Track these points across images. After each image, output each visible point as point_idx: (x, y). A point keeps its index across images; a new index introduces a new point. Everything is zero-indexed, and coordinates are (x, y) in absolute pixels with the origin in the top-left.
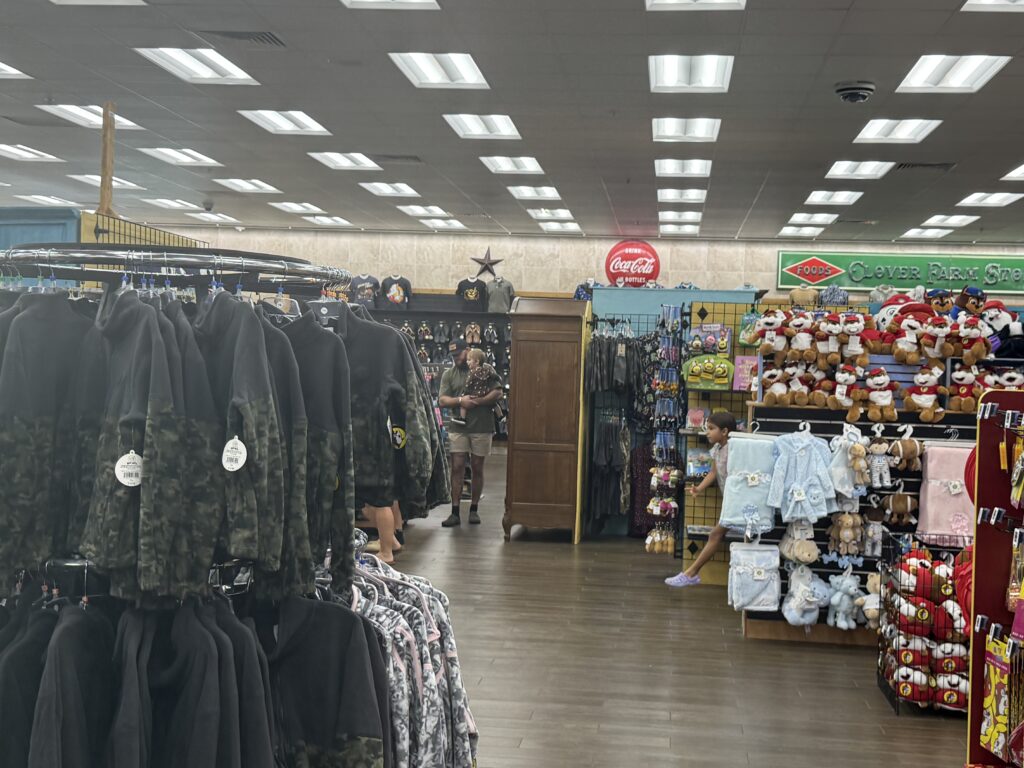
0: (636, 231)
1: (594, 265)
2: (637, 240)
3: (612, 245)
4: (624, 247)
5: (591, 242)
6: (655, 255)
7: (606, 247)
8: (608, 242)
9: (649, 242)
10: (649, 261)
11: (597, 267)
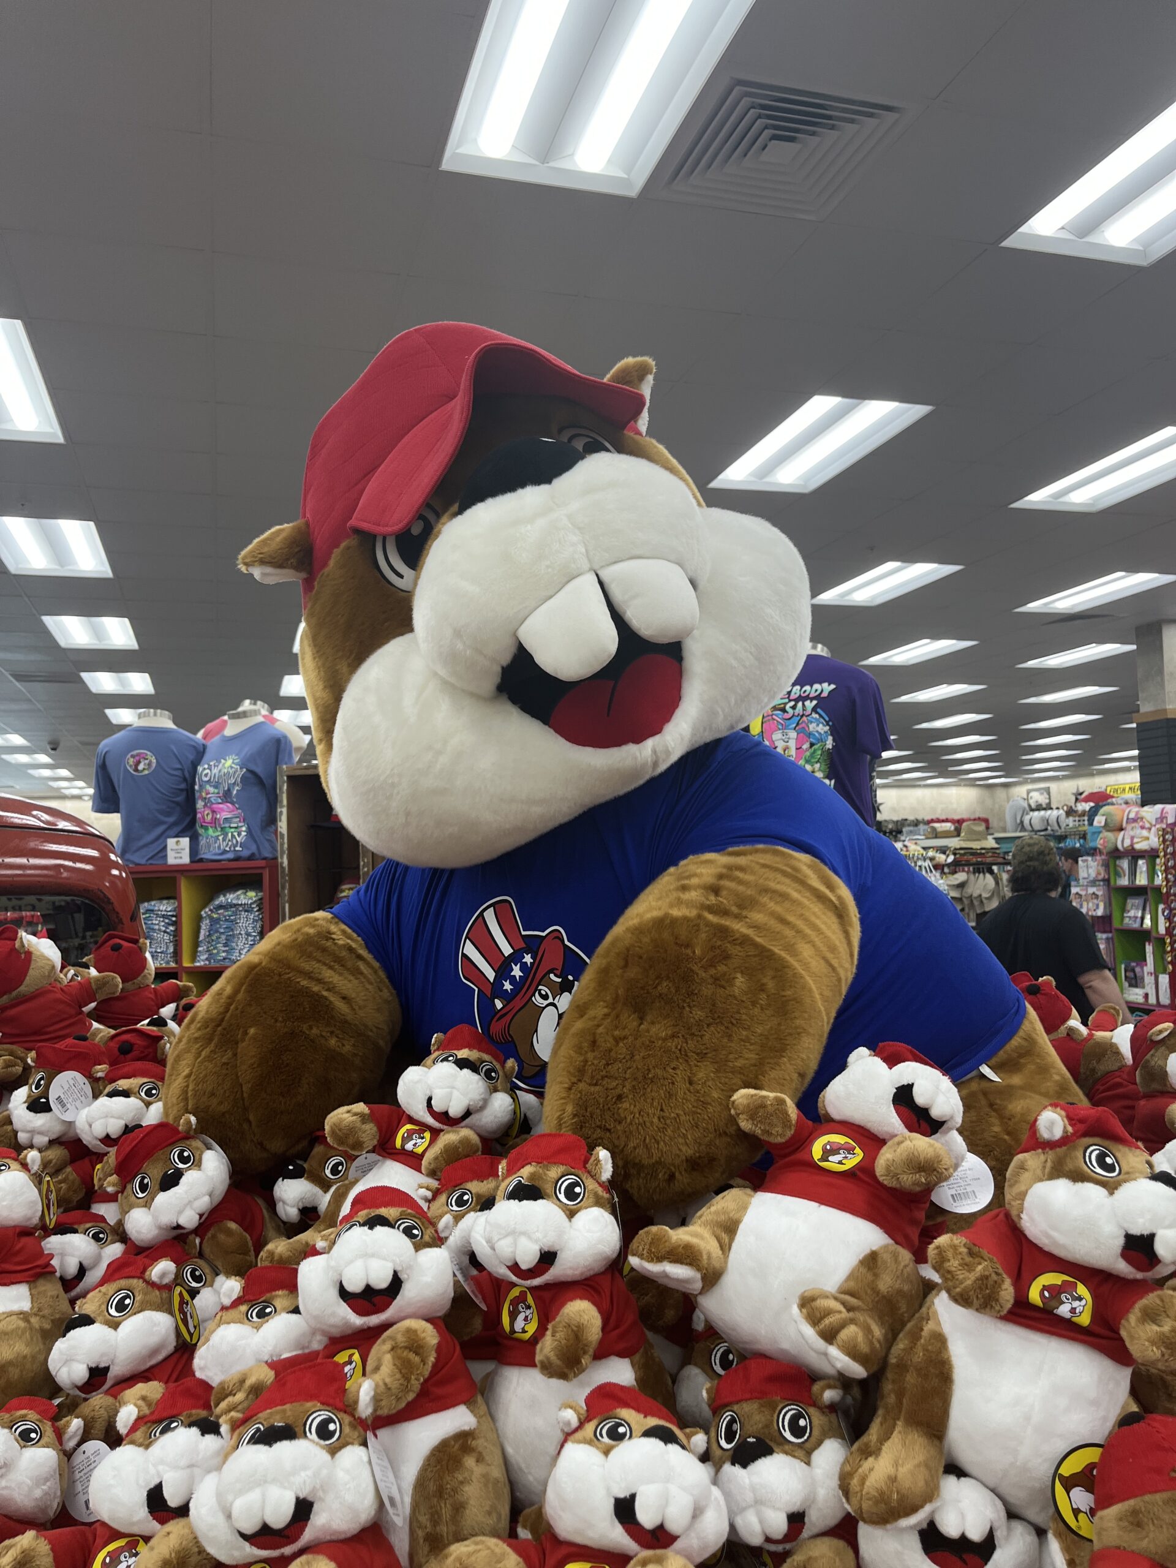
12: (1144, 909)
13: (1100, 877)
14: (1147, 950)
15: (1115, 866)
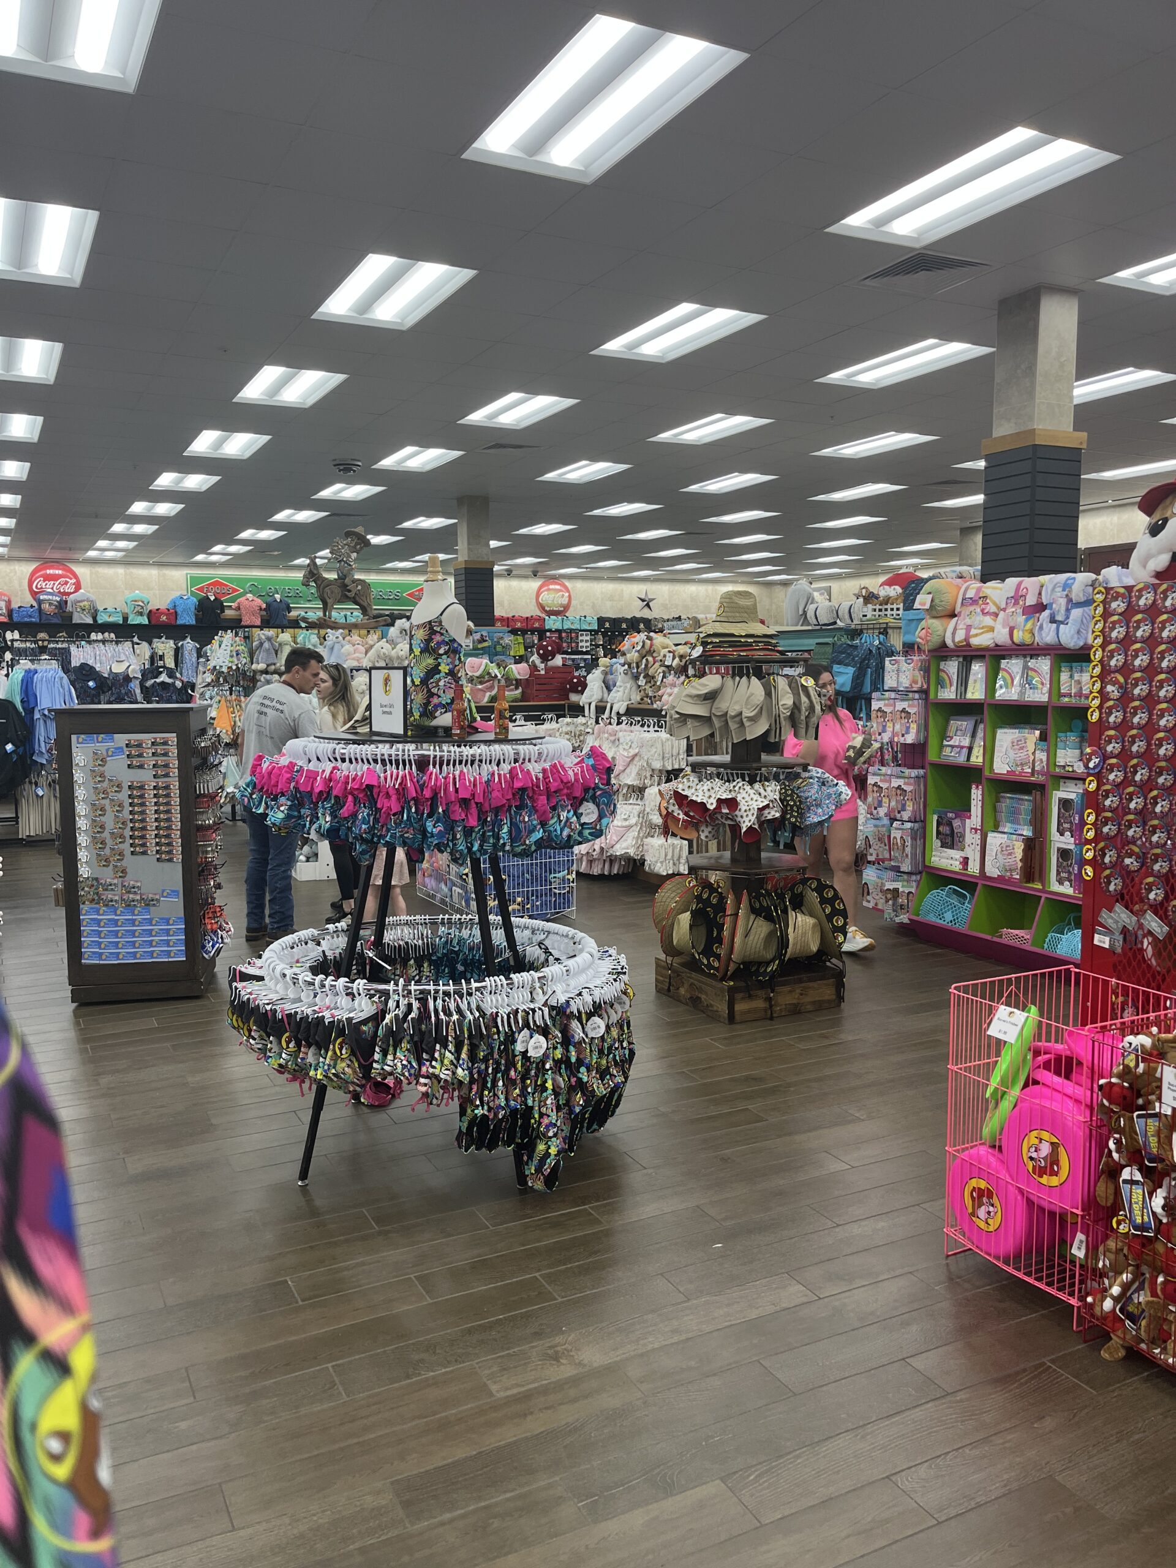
0: (57, 555)
1: (16, 584)
2: (57, 562)
3: (32, 566)
4: (46, 568)
5: (12, 563)
6: (75, 576)
7: (27, 568)
8: (29, 563)
9: (69, 565)
10: (71, 581)
11: (20, 586)
12: (974, 735)
13: (916, 687)
14: (973, 796)
15: (939, 670)
